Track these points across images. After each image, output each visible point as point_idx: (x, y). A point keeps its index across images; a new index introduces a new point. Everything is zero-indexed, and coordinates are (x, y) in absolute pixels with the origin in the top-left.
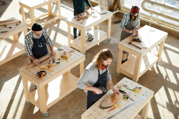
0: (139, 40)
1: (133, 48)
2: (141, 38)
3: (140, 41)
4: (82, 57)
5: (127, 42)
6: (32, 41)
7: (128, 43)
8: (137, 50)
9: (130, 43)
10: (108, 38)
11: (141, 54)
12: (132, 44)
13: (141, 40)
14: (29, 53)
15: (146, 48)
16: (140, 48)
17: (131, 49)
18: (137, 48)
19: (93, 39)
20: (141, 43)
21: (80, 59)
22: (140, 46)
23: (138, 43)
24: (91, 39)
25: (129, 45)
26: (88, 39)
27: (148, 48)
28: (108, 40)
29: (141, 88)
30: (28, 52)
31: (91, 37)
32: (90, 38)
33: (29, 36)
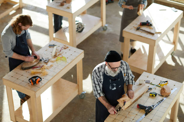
0: (149, 23)
1: (144, 35)
2: (151, 21)
3: (151, 25)
4: (81, 53)
5: (134, 28)
6: (102, 77)
7: (136, 29)
8: (149, 36)
9: (138, 29)
10: (102, 26)
11: (155, 41)
12: (141, 29)
13: (151, 23)
14: (99, 94)
15: (159, 33)
16: (153, 34)
17: (141, 36)
18: (148, 34)
19: (84, 28)
20: (152, 27)
21: (78, 56)
22: (152, 31)
23: (148, 27)
24: (81, 29)
25: (138, 31)
26: (77, 30)
27: (162, 33)
28: (103, 28)
29: (167, 82)
30: (96, 93)
31: (80, 26)
32: (79, 28)
33: (100, 70)
